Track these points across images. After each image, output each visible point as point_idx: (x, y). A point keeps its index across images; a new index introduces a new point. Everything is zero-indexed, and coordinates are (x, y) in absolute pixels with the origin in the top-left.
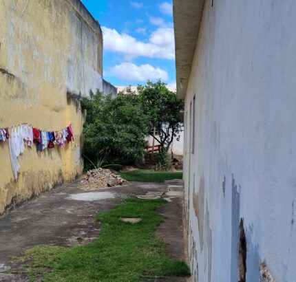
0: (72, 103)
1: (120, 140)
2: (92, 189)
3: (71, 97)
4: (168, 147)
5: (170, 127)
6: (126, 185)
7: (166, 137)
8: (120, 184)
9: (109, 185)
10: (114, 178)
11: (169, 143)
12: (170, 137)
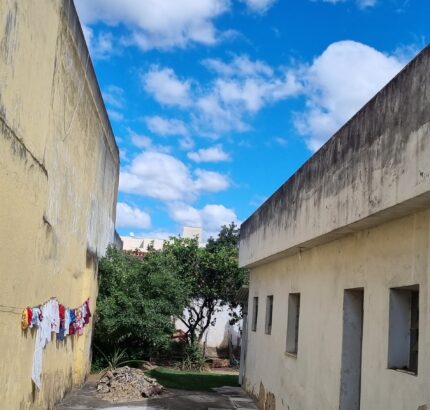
1: (150, 324)
2: (122, 401)
3: (91, 256)
4: (201, 335)
5: (205, 305)
6: (167, 396)
7: (199, 319)
8: (159, 393)
9: (144, 395)
10: (148, 384)
11: (204, 329)
12: (205, 320)
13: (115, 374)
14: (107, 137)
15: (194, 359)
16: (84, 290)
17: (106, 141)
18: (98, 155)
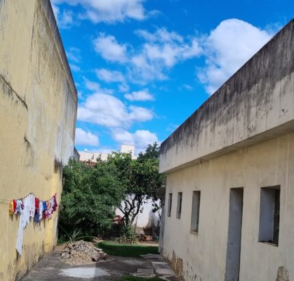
0: (59, 171)
1: (98, 212)
2: (78, 264)
3: (58, 165)
4: (133, 219)
5: (136, 198)
6: (109, 260)
7: (131, 208)
8: (104, 258)
9: (93, 260)
10: (97, 252)
11: (135, 215)
12: (136, 209)
13: (74, 246)
14: (69, 83)
15: (128, 235)
16: (53, 188)
17: (68, 86)
18: (62, 95)
